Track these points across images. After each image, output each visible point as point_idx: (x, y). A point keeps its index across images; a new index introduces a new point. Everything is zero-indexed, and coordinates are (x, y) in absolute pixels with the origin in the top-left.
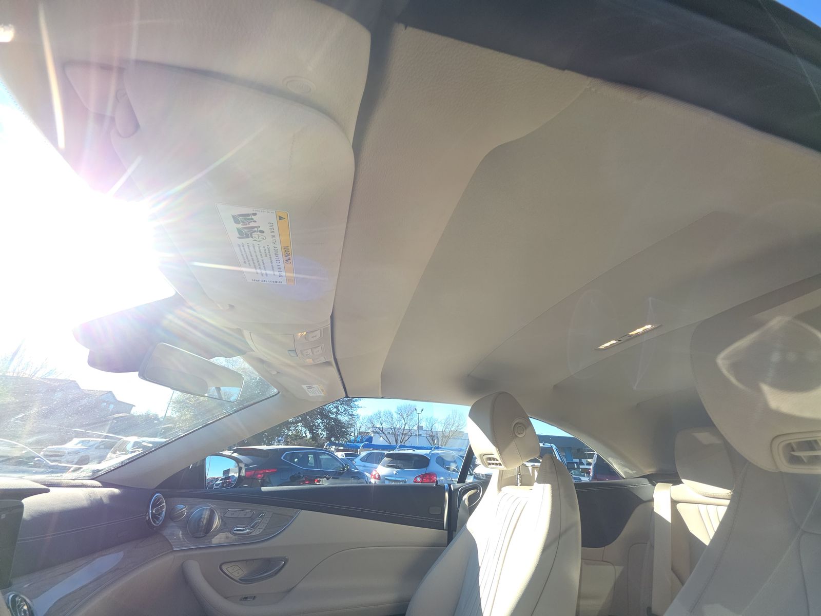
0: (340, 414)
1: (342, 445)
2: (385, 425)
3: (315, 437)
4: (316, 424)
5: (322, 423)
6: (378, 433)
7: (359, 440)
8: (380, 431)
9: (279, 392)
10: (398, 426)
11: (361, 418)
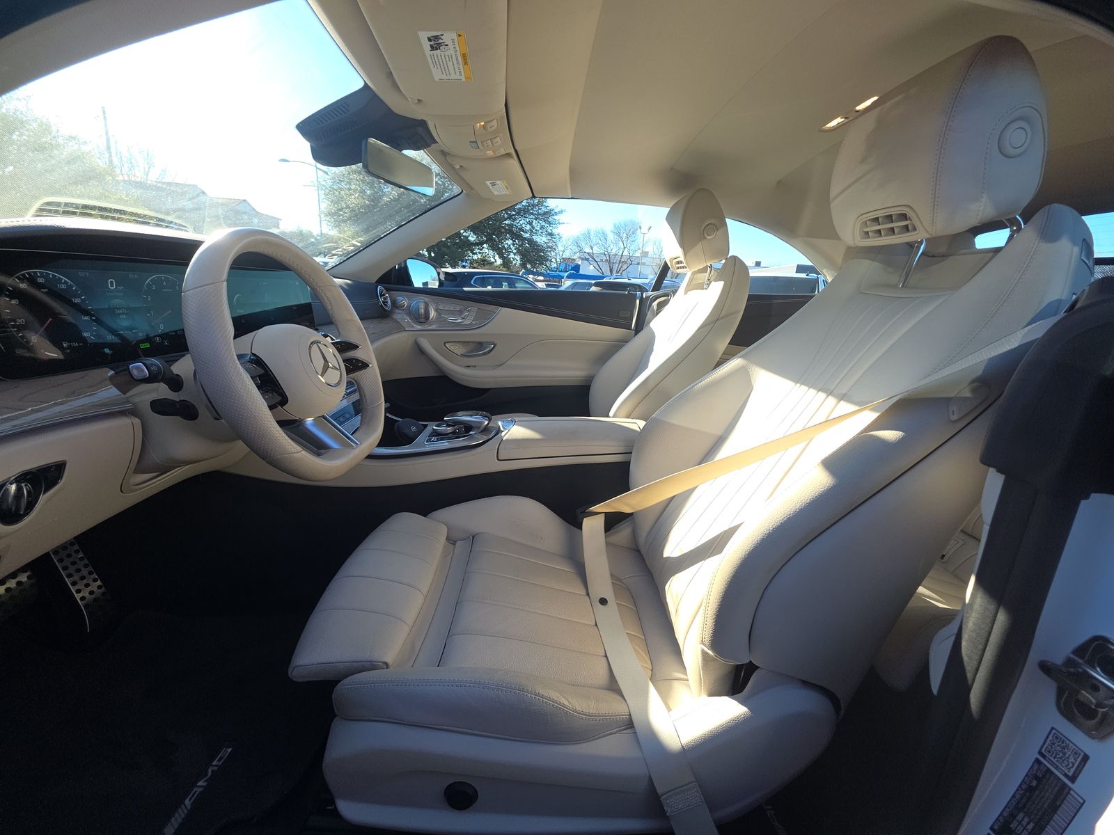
0: (536, 233)
1: (541, 274)
2: (596, 250)
3: (507, 263)
4: (506, 246)
5: (514, 245)
6: (587, 260)
7: (562, 267)
8: (590, 258)
9: (462, 191)
10: (614, 251)
11: (563, 239)
